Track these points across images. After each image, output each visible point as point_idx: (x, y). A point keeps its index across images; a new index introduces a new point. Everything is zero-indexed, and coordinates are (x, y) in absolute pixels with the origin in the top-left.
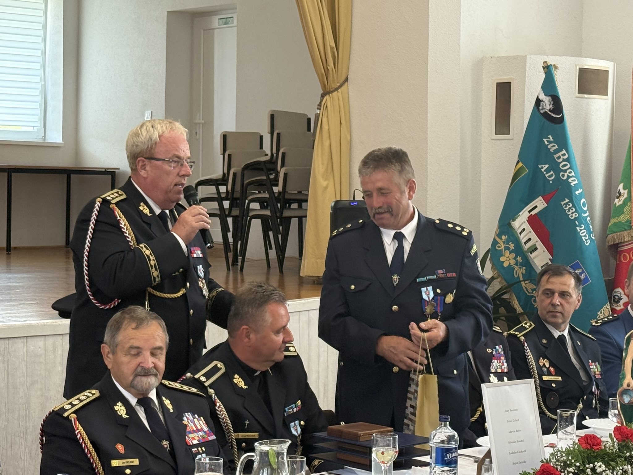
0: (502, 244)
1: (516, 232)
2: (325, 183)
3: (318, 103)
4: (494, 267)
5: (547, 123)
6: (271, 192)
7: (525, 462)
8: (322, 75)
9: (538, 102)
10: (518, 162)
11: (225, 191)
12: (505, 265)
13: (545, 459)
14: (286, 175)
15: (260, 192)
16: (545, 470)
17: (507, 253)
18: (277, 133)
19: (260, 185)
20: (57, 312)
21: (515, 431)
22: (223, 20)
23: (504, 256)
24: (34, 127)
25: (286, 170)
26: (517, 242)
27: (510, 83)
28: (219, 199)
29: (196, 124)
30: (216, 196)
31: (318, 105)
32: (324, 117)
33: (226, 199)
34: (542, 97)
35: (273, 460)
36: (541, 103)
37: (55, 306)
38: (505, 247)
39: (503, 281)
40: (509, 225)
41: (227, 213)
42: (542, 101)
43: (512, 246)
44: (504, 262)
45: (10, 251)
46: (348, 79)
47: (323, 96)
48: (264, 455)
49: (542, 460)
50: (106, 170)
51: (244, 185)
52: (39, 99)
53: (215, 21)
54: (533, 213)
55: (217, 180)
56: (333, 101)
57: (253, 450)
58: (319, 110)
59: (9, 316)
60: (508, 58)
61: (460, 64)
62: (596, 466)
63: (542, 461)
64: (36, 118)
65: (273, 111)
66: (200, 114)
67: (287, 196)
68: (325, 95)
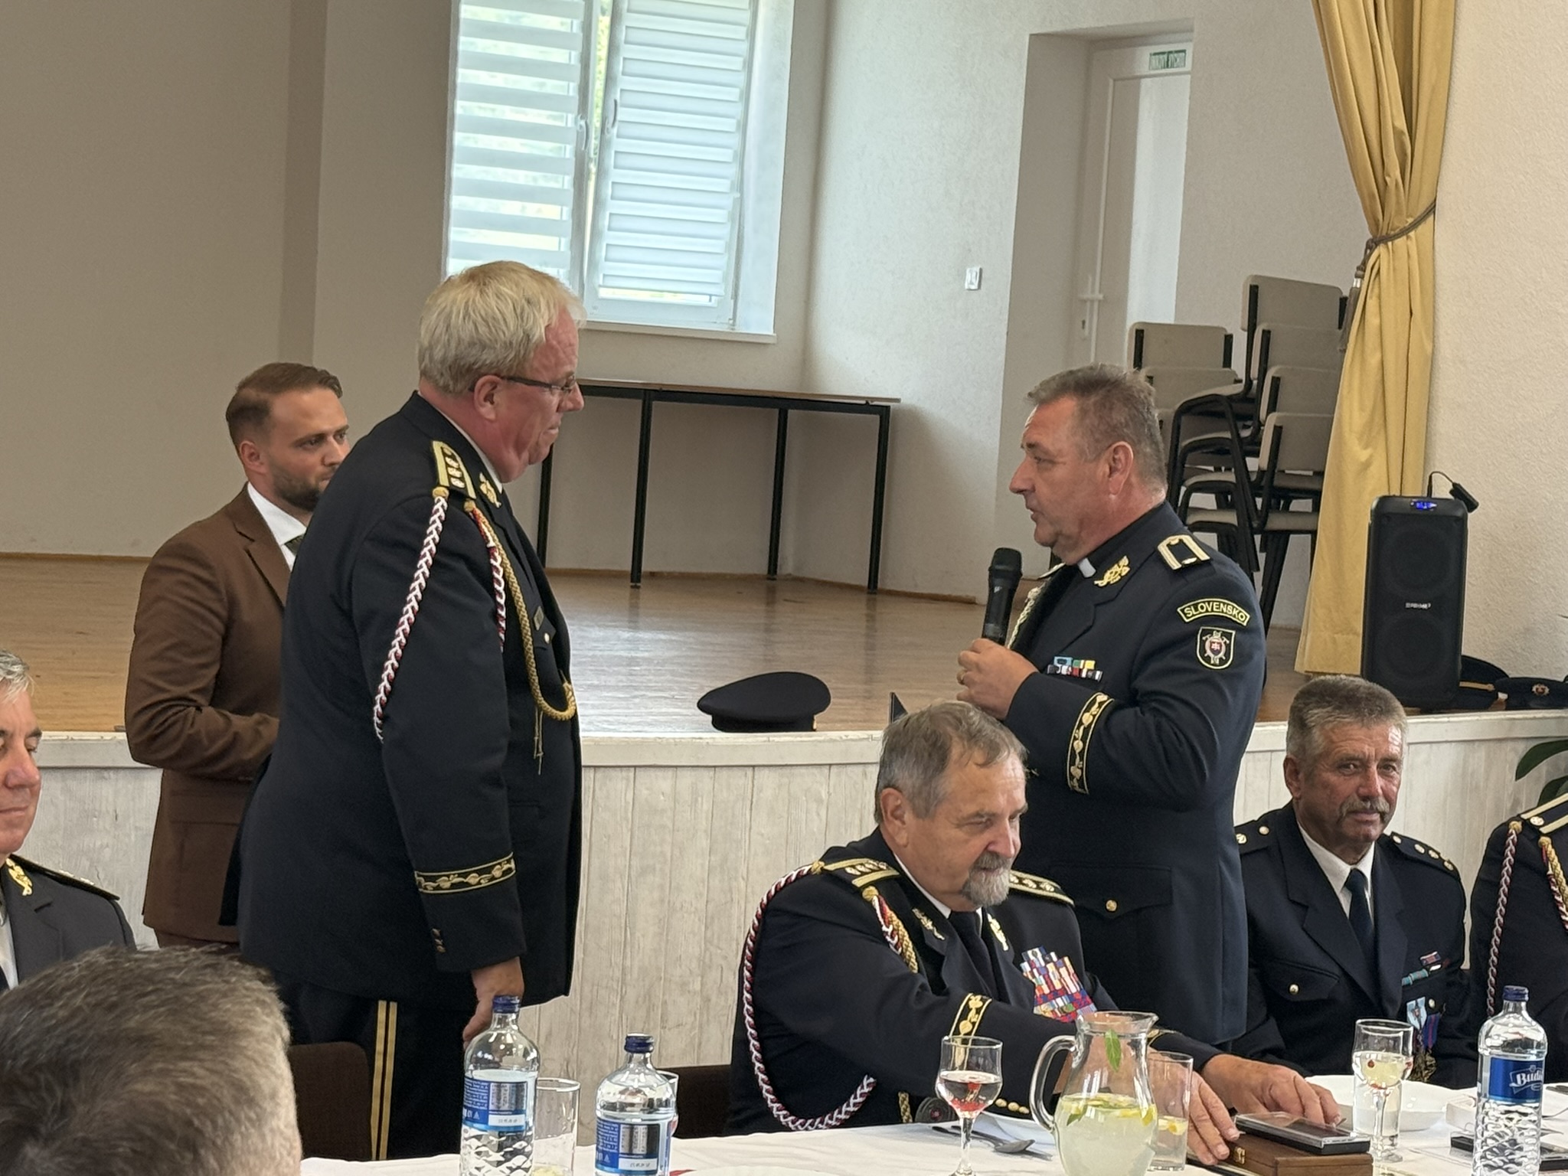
2: (1364, 455)
3: (1359, 263)
6: (1243, 471)
8: (1372, 196)
14: (1278, 431)
15: (1218, 469)
18: (1264, 331)
19: (1218, 451)
20: (709, 718)
22: (1161, 57)
24: (711, 295)
25: (1278, 418)
29: (1084, 301)
31: (1358, 268)
32: (1371, 298)
37: (704, 703)
45: (639, 581)
46: (1435, 206)
47: (1371, 246)
50: (867, 403)
51: (1179, 452)
52: (725, 231)
53: (1144, 59)
56: (1394, 260)
57: (1072, 1031)
58: (1359, 280)
64: (716, 276)
65: (1256, 277)
66: (1094, 279)
67: (1278, 482)
68: (1377, 245)
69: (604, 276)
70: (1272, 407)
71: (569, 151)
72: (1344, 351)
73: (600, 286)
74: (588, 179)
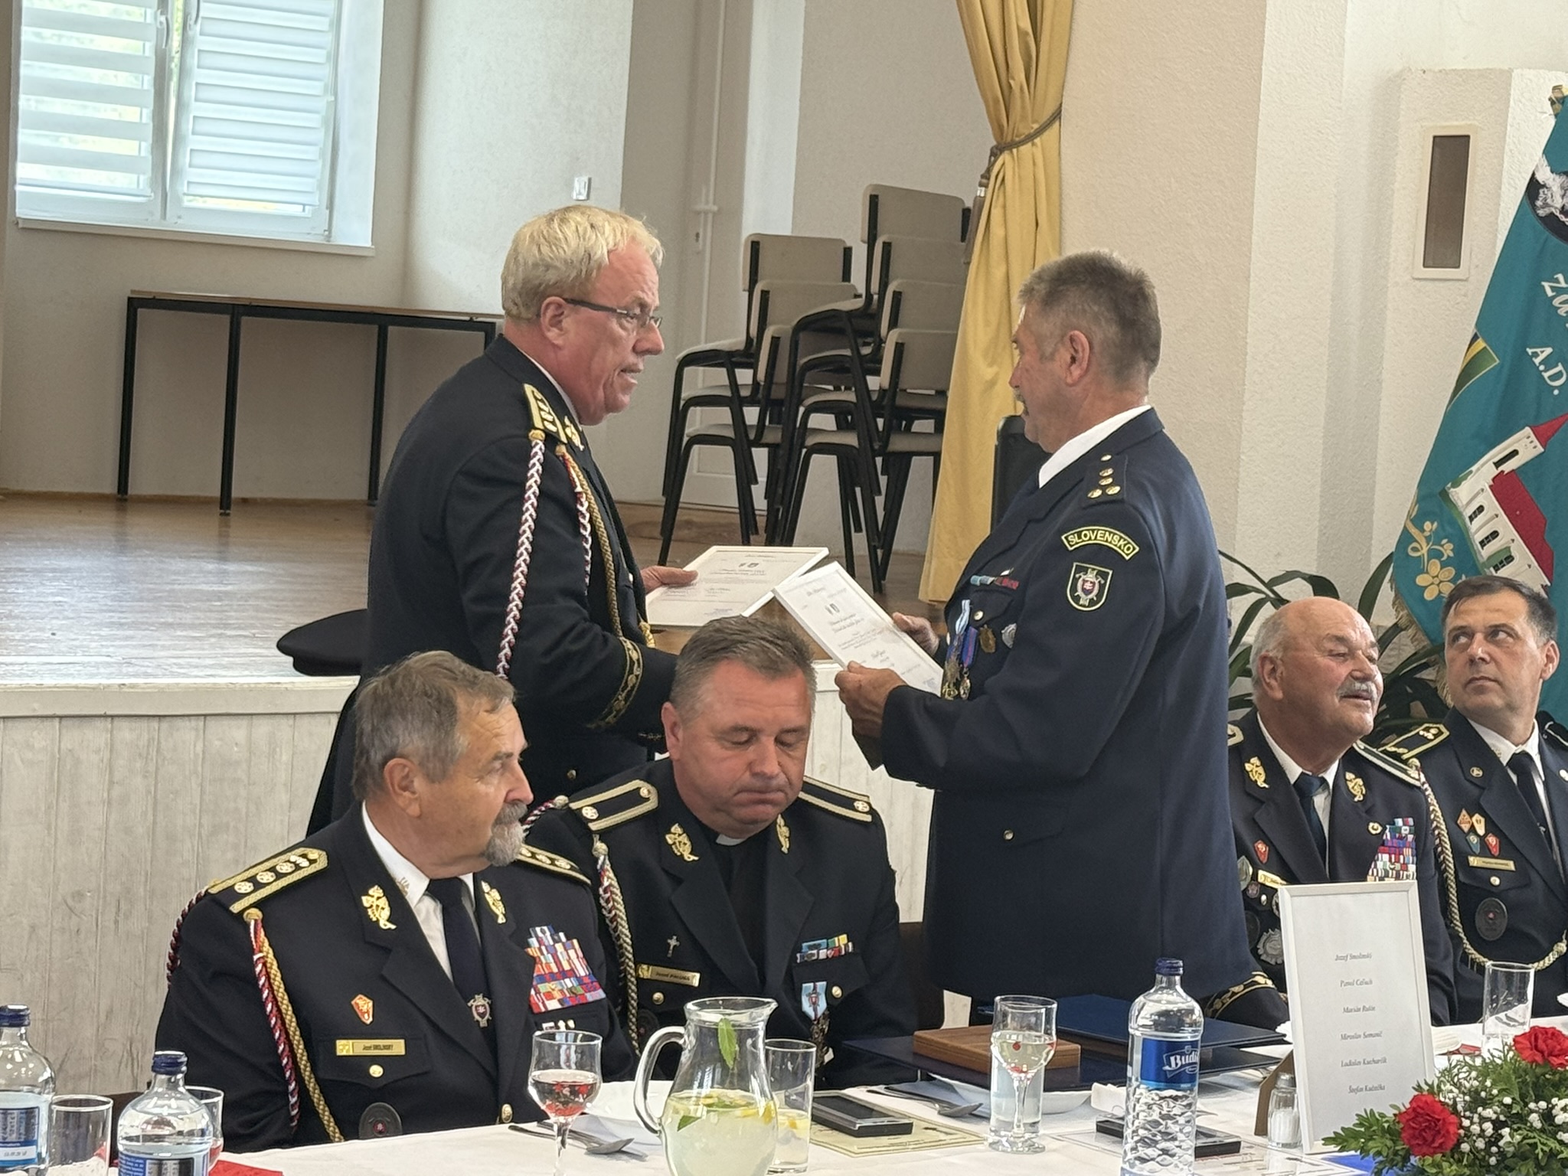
0: (1424, 545)
1: (1460, 514)
2: (989, 373)
3: (983, 172)
4: (1399, 601)
5: (1555, 241)
6: (863, 391)
7: (1382, 1088)
8: (996, 101)
9: (1534, 187)
10: (1475, 338)
11: (750, 381)
12: (1429, 595)
13: (1426, 1083)
14: (900, 348)
15: (837, 389)
16: (1419, 1110)
17: (1435, 567)
18: (884, 243)
19: (838, 370)
20: (290, 659)
21: (1359, 1010)
23: (1427, 573)
24: (304, 205)
25: (900, 334)
26: (1462, 540)
27: (1468, 137)
28: (735, 402)
29: (698, 213)
30: (728, 393)
31: (983, 176)
32: (996, 207)
33: (751, 401)
34: (1545, 175)
35: (728, 1048)
36: (1541, 191)
37: (284, 643)
38: (1429, 551)
39: (1420, 635)
40: (1444, 495)
41: (752, 436)
42: (1544, 186)
43: (1448, 549)
44: (1426, 587)
45: (228, 508)
46: (1060, 111)
47: (995, 153)
48: (708, 1034)
49: (1419, 1086)
50: (471, 318)
51: (798, 369)
52: (320, 136)
54: (1507, 467)
55: (730, 354)
56: (1019, 166)
57: (681, 1020)
58: (983, 189)
59: (175, 664)
60: (1466, 75)
61: (1342, 85)
62: (1553, 1107)
63: (1419, 1088)
64: (309, 184)
65: (877, 186)
66: (708, 191)
67: (900, 401)
68: (1002, 151)
69: (189, 183)
70: (894, 323)
71: (146, 50)
72: (968, 263)
73: (185, 194)
74: (170, 79)
